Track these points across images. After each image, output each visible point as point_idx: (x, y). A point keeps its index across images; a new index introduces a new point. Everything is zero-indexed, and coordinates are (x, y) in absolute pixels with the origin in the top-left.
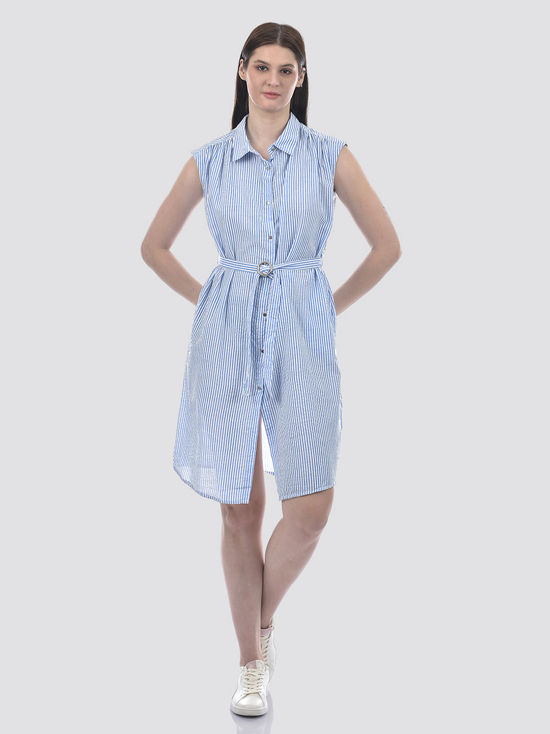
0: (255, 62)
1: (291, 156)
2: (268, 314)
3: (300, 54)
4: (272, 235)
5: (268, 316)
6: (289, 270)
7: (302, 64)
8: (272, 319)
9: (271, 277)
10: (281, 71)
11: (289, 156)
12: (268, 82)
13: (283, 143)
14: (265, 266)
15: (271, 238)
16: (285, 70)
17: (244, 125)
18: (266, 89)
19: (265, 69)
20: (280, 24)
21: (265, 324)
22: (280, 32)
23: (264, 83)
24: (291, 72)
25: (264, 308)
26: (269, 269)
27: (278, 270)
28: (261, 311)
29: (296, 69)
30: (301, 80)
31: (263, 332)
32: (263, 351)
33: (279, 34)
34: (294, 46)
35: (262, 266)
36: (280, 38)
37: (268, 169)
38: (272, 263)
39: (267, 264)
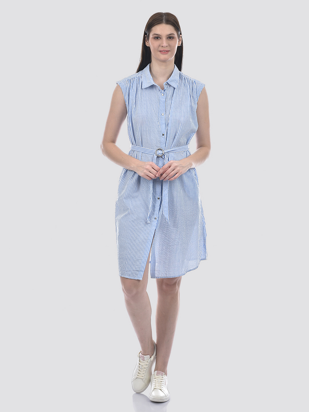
0: (153, 35)
1: (175, 89)
3: (177, 27)
4: (164, 134)
6: (173, 153)
7: (179, 33)
9: (163, 157)
10: (168, 38)
12: (161, 45)
13: (171, 81)
14: (160, 151)
15: (163, 135)
16: (170, 37)
18: (161, 49)
19: (159, 38)
20: (164, 13)
21: (160, 183)
22: (164, 16)
23: (160, 46)
24: (173, 38)
26: (162, 152)
27: (167, 153)
29: (176, 35)
30: (180, 42)
31: (159, 188)
33: (164, 18)
34: (173, 23)
35: (158, 151)
36: (165, 20)
37: (163, 95)
38: (163, 149)
39: (161, 150)
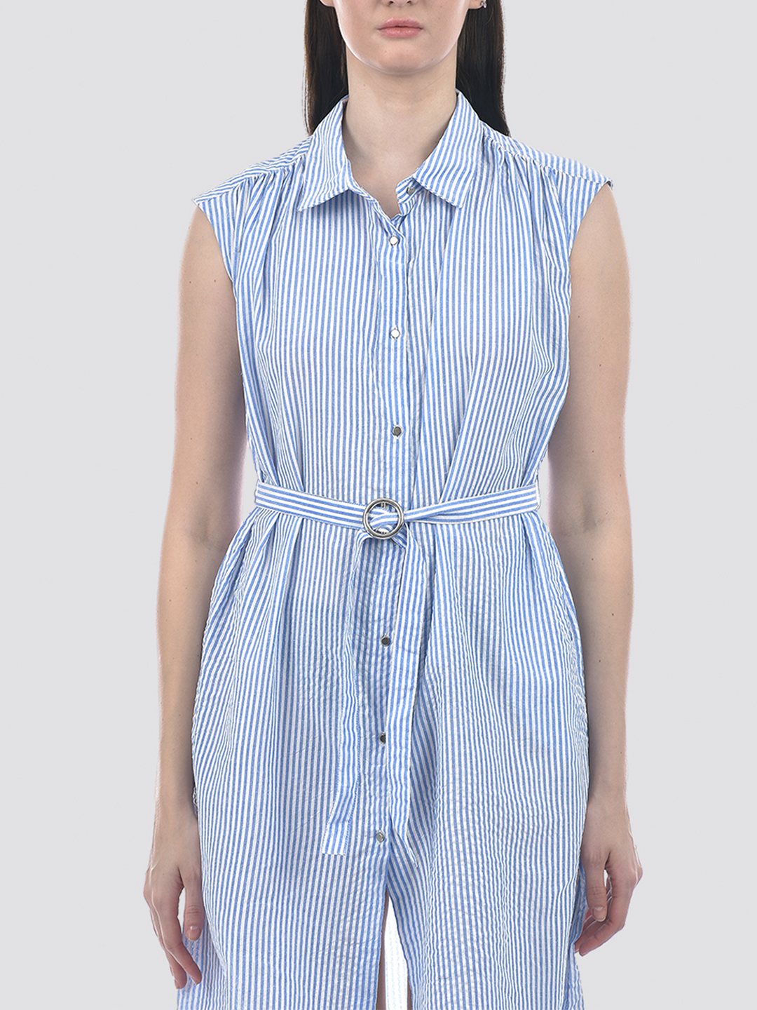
1: (457, 211)
2: (394, 640)
4: (401, 425)
5: (393, 645)
6: (456, 524)
8: (406, 653)
9: (401, 542)
11: (451, 208)
13: (436, 174)
14: (384, 511)
15: (397, 432)
17: (340, 123)
21: (388, 666)
25: (382, 622)
26: (396, 519)
27: (423, 522)
28: (377, 631)
31: (381, 687)
32: (383, 739)
35: (377, 510)
37: (394, 240)
38: (400, 502)
39: (390, 505)
